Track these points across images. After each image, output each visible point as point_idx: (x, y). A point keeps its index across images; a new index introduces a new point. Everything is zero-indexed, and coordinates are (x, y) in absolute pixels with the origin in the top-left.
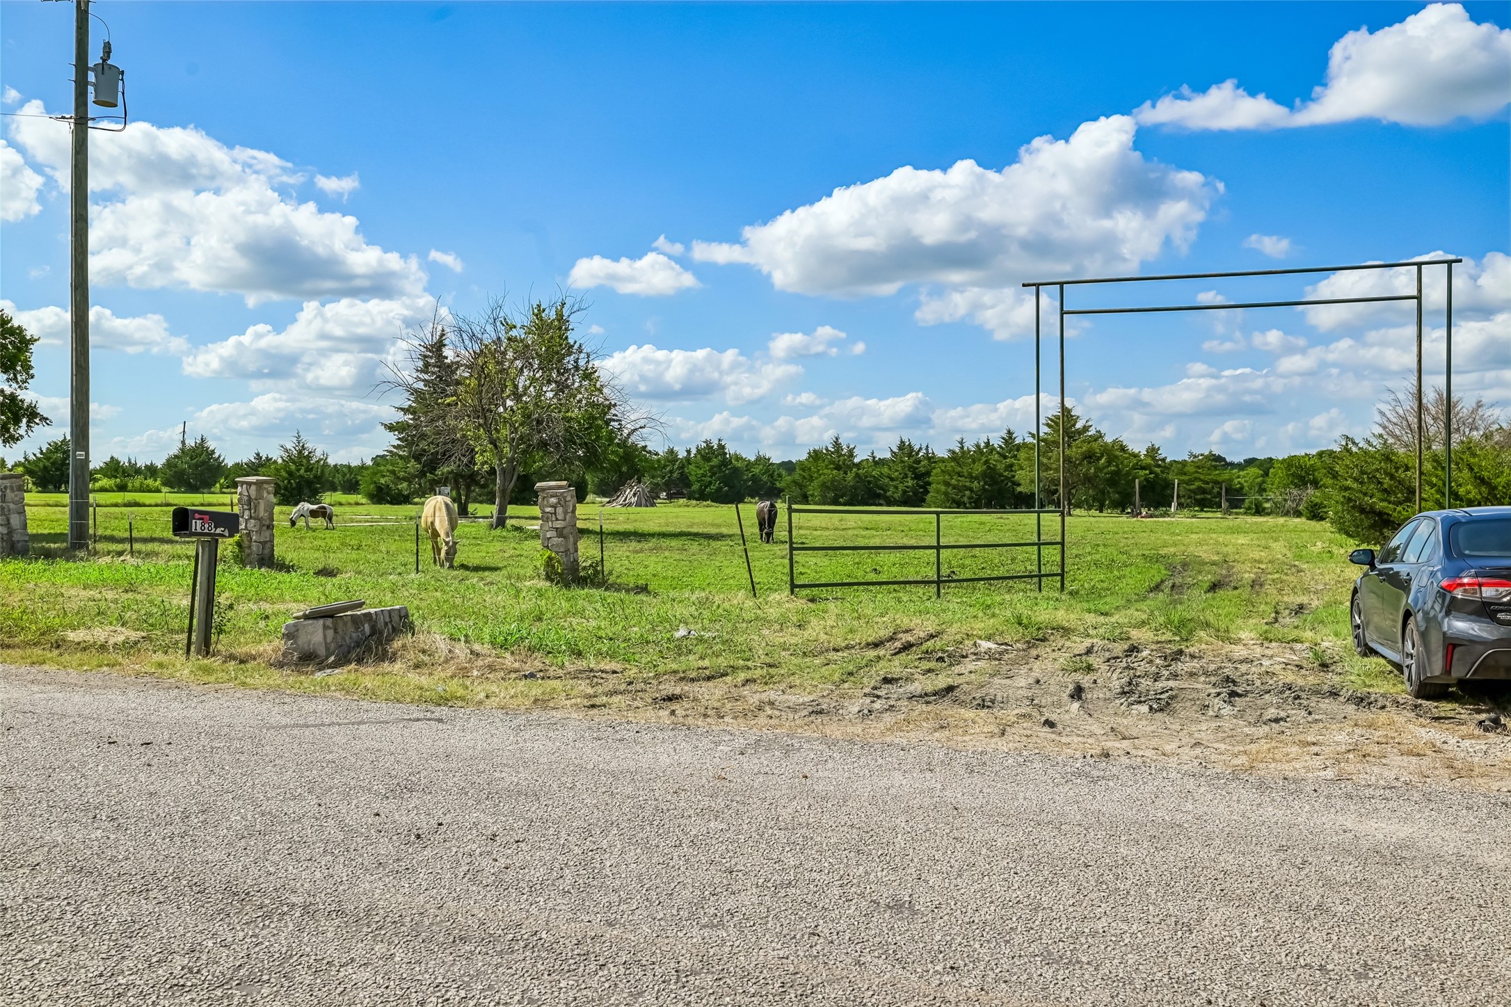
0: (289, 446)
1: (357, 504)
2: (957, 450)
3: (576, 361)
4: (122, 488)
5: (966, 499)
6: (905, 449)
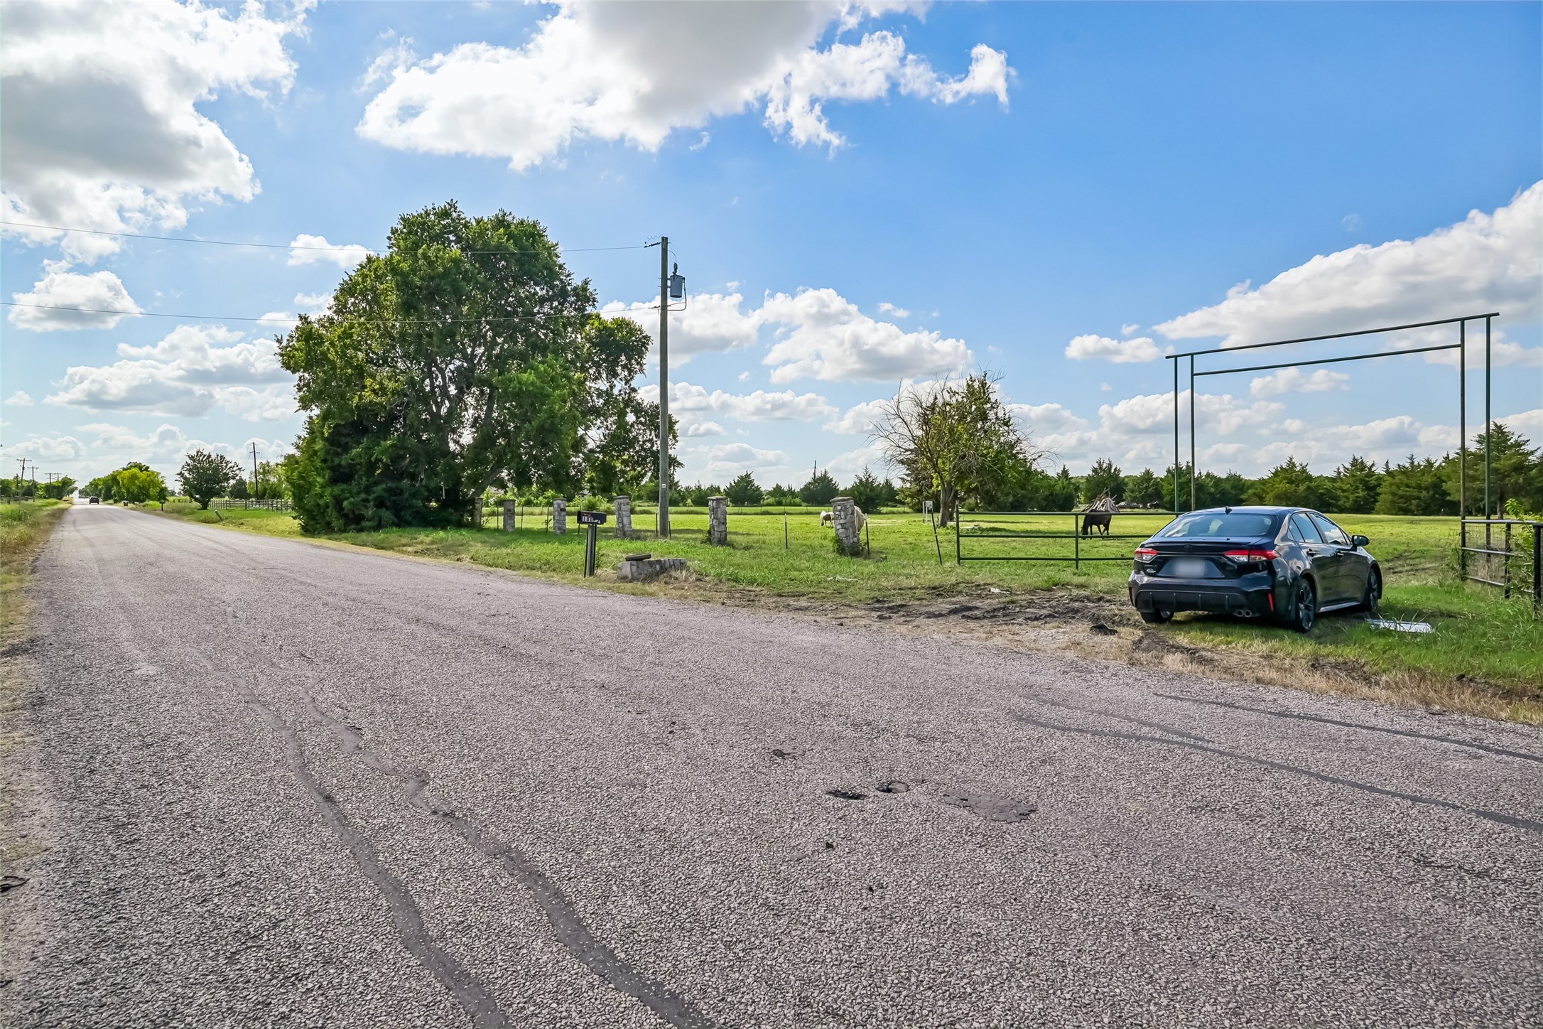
0: (861, 476)
1: (904, 513)
2: (1407, 465)
3: (996, 414)
4: (779, 504)
5: (1413, 507)
6: (1358, 465)
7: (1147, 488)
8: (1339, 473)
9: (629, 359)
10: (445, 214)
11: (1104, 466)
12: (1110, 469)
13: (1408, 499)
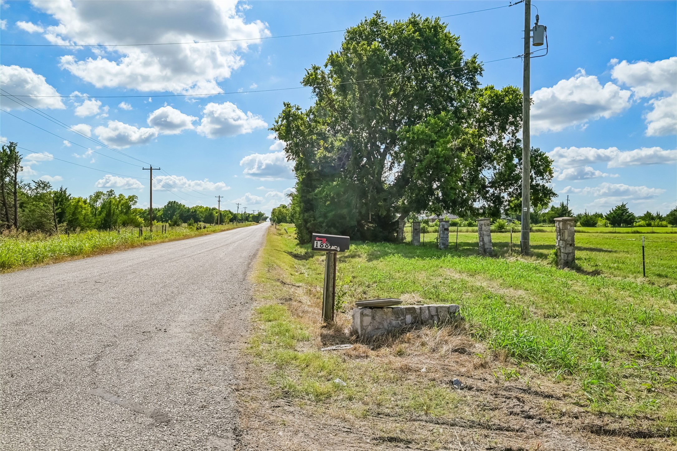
9: (514, 117)
10: (374, 23)
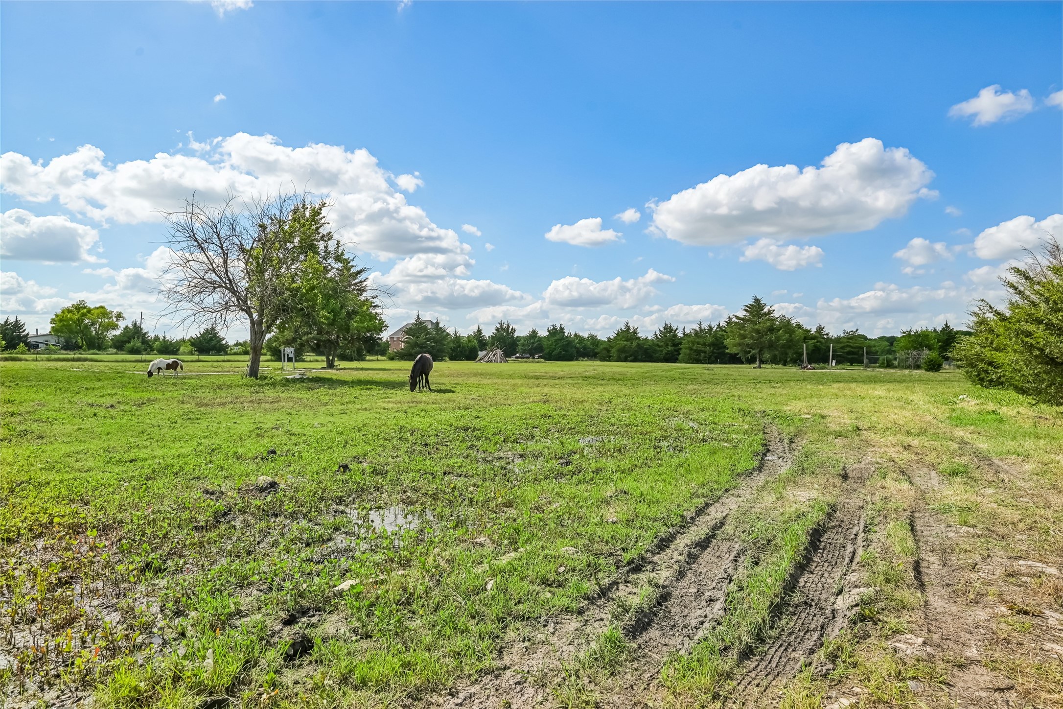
6: (668, 329)
7: (533, 343)
8: (656, 335)
11: (505, 326)
12: (508, 328)
13: (699, 352)
